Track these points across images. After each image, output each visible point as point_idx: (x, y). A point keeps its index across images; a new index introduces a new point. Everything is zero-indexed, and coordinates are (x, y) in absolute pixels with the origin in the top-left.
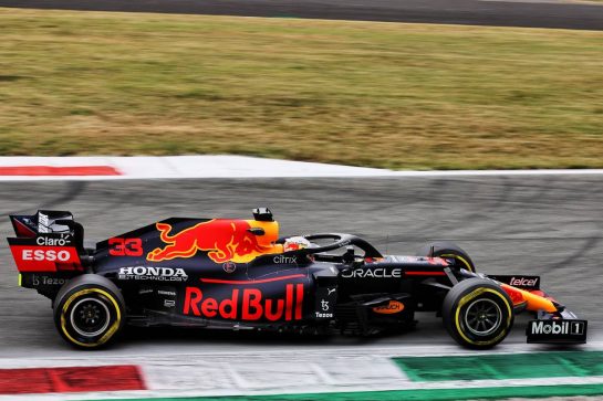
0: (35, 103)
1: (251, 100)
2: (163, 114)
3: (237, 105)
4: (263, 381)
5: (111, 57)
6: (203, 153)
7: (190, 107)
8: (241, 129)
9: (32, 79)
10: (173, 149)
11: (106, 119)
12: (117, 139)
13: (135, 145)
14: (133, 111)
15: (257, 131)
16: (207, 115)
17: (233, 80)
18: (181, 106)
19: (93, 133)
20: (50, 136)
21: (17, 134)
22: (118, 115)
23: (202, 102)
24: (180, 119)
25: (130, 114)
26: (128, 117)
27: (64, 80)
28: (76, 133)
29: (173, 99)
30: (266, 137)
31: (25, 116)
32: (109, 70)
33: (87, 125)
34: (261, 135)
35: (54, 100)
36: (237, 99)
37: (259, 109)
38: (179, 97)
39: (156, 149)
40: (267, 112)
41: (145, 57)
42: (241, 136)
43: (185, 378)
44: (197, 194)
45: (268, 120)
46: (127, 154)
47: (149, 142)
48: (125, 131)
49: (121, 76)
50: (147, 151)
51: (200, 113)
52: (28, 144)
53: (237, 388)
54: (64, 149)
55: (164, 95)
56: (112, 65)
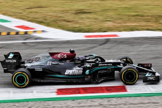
0: (96, 19)
1: (152, 16)
2: (129, 21)
3: (148, 18)
4: (157, 89)
5: (115, 7)
6: (140, 30)
7: (136, 18)
8: (149, 24)
9: (95, 13)
10: (132, 29)
11: (114, 22)
12: (117, 27)
13: (122, 29)
14: (121, 20)
15: (154, 24)
16: (141, 20)
17: (147, 11)
18: (134, 18)
19: (111, 26)
20: (100, 27)
21: (92, 27)
22: (117, 21)
23: (139, 17)
24: (133, 22)
25: (121, 21)
26: (120, 22)
27: (103, 13)
28: (107, 26)
29: (132, 17)
30: (156, 26)
31: (94, 22)
32: (115, 10)
33: (109, 24)
34: (155, 25)
35: (101, 18)
36: (148, 16)
37: (154, 18)
38: (133, 16)
39: (128, 30)
40: (156, 19)
41: (124, 6)
42: (150, 26)
43: (137, 89)
44: (139, 41)
45: (156, 21)
46: (120, 31)
47: (126, 28)
48: (119, 25)
49: (118, 11)
50: (125, 30)
51: (139, 20)
52: (95, 30)
53: (151, 91)
54: (104, 30)
55: (129, 16)
56: (115, 8)
